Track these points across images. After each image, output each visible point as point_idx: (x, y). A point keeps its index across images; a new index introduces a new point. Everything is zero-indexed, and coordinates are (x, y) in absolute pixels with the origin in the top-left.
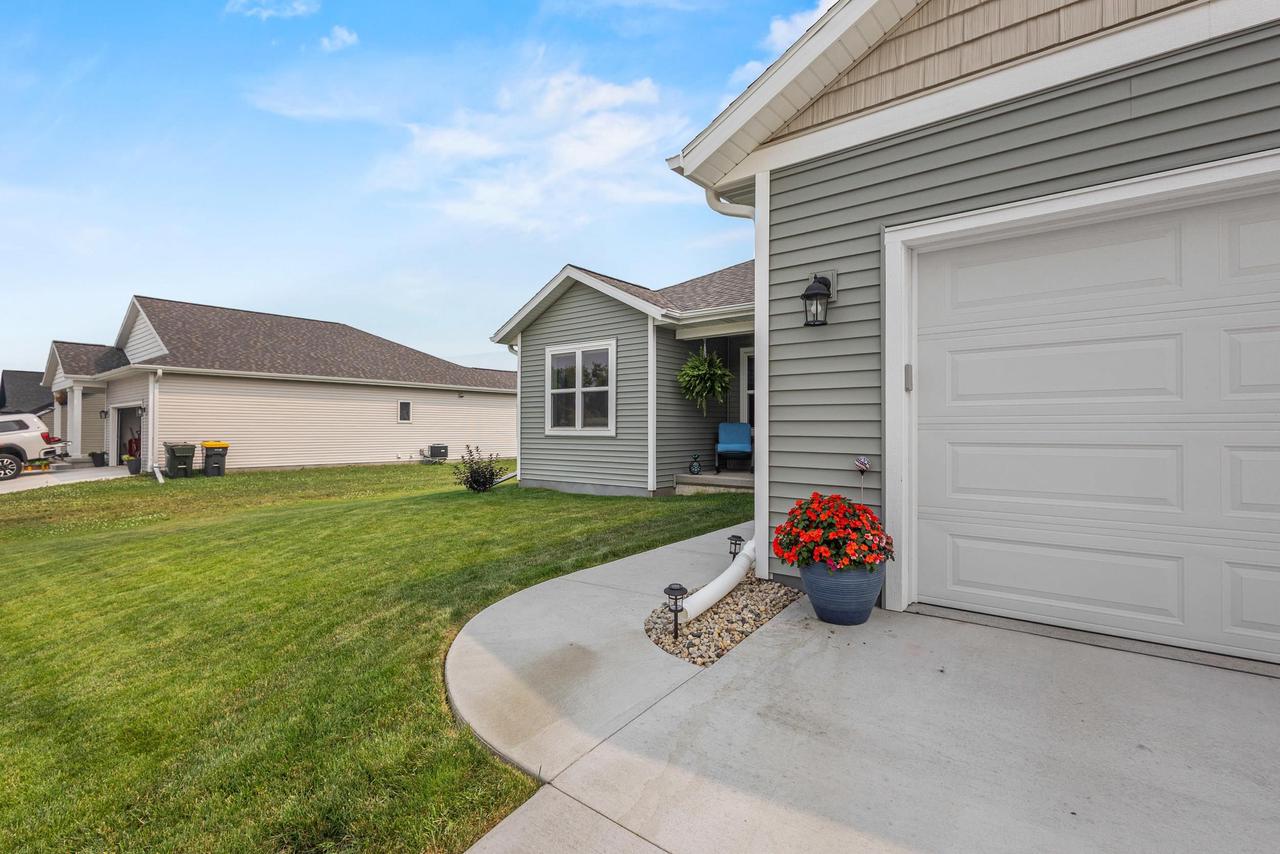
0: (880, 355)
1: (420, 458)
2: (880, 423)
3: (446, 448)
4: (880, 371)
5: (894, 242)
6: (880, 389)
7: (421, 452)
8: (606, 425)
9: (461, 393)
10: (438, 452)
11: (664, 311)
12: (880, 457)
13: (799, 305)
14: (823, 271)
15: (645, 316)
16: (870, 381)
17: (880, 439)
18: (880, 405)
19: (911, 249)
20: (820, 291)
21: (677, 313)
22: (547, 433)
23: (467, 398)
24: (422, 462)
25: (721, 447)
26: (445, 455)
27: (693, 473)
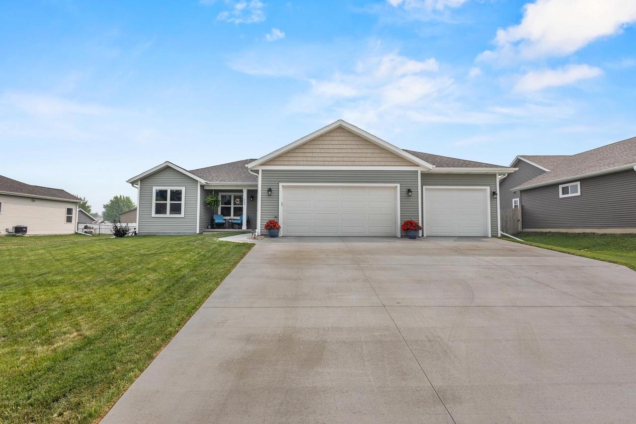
0: (278, 200)
1: (5, 233)
2: (278, 210)
3: (26, 228)
4: (278, 203)
5: (281, 184)
6: (278, 205)
7: (7, 230)
8: (181, 214)
9: (33, 199)
10: (20, 230)
11: (206, 181)
12: (278, 215)
13: (267, 192)
14: (270, 187)
15: (197, 181)
16: (277, 204)
17: (278, 213)
18: (278, 208)
19: (282, 186)
20: (270, 190)
21: (208, 182)
22: (153, 216)
23: (37, 202)
24: (6, 236)
25: (216, 221)
26: (26, 231)
27: (208, 228)
